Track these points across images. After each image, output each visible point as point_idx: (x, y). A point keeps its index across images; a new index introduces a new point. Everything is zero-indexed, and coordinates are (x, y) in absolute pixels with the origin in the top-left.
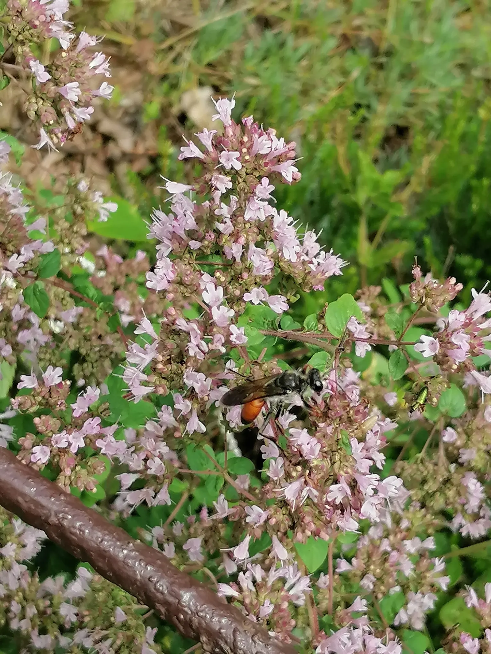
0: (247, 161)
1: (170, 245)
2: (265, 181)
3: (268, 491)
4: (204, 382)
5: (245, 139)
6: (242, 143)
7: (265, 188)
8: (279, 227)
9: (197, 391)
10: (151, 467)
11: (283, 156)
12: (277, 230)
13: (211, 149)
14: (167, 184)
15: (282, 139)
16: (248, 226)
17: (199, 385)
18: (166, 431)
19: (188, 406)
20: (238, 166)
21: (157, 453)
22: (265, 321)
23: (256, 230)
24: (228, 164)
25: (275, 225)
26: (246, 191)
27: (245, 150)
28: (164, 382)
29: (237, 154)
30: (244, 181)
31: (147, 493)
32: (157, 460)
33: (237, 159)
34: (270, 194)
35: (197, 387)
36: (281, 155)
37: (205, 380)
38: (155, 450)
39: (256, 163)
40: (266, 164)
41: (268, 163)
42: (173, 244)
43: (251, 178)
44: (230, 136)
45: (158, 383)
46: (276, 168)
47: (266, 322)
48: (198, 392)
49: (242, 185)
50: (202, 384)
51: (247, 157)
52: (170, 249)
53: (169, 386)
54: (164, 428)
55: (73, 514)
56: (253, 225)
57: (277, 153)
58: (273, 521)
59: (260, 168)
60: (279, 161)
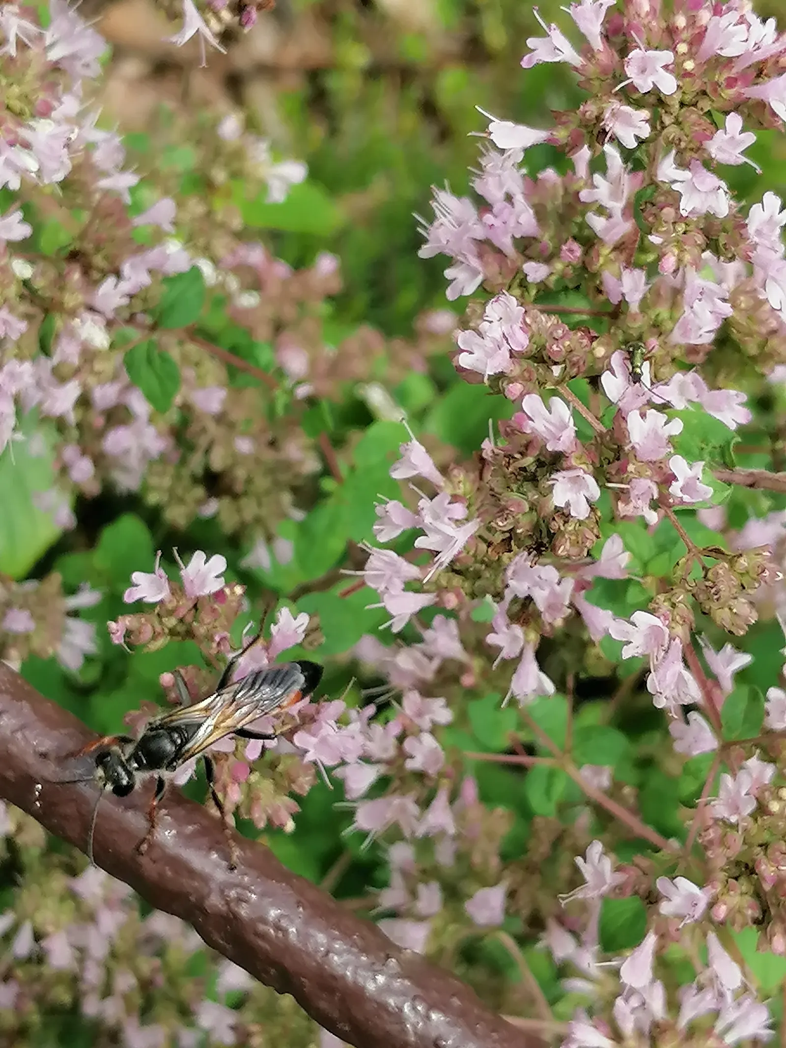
0: (687, 74)
1: (480, 269)
2: (734, 121)
3: (711, 842)
4: (557, 588)
5: (681, 21)
6: (671, 32)
7: (733, 138)
8: (759, 232)
9: (541, 605)
10: (414, 754)
11: (769, 64)
12: (756, 239)
13: (598, 44)
14: (492, 127)
15: (772, 22)
16: (681, 228)
17: (545, 593)
18: (440, 671)
19: (515, 638)
20: (668, 85)
21: (426, 723)
22: (703, 446)
23: (700, 239)
24: (645, 81)
25: (751, 229)
26: (683, 145)
27: (682, 48)
28: (457, 580)
29: (667, 56)
30: (678, 123)
31: (403, 809)
32: (428, 740)
33: (666, 67)
34: (742, 153)
35: (541, 598)
36: (764, 62)
37: (559, 583)
38: (420, 714)
39: (705, 80)
40: (731, 82)
41: (735, 80)
42: (485, 265)
43: (692, 116)
44: (643, 15)
45: (444, 583)
46: (753, 92)
47: (708, 449)
48: (542, 610)
49: (672, 131)
50: (553, 593)
51: (689, 65)
52: (480, 279)
53: (469, 591)
54: (435, 664)
55: (258, 890)
56: (692, 227)
57: (759, 56)
58: (721, 911)
59: (715, 90)
60: (759, 76)
